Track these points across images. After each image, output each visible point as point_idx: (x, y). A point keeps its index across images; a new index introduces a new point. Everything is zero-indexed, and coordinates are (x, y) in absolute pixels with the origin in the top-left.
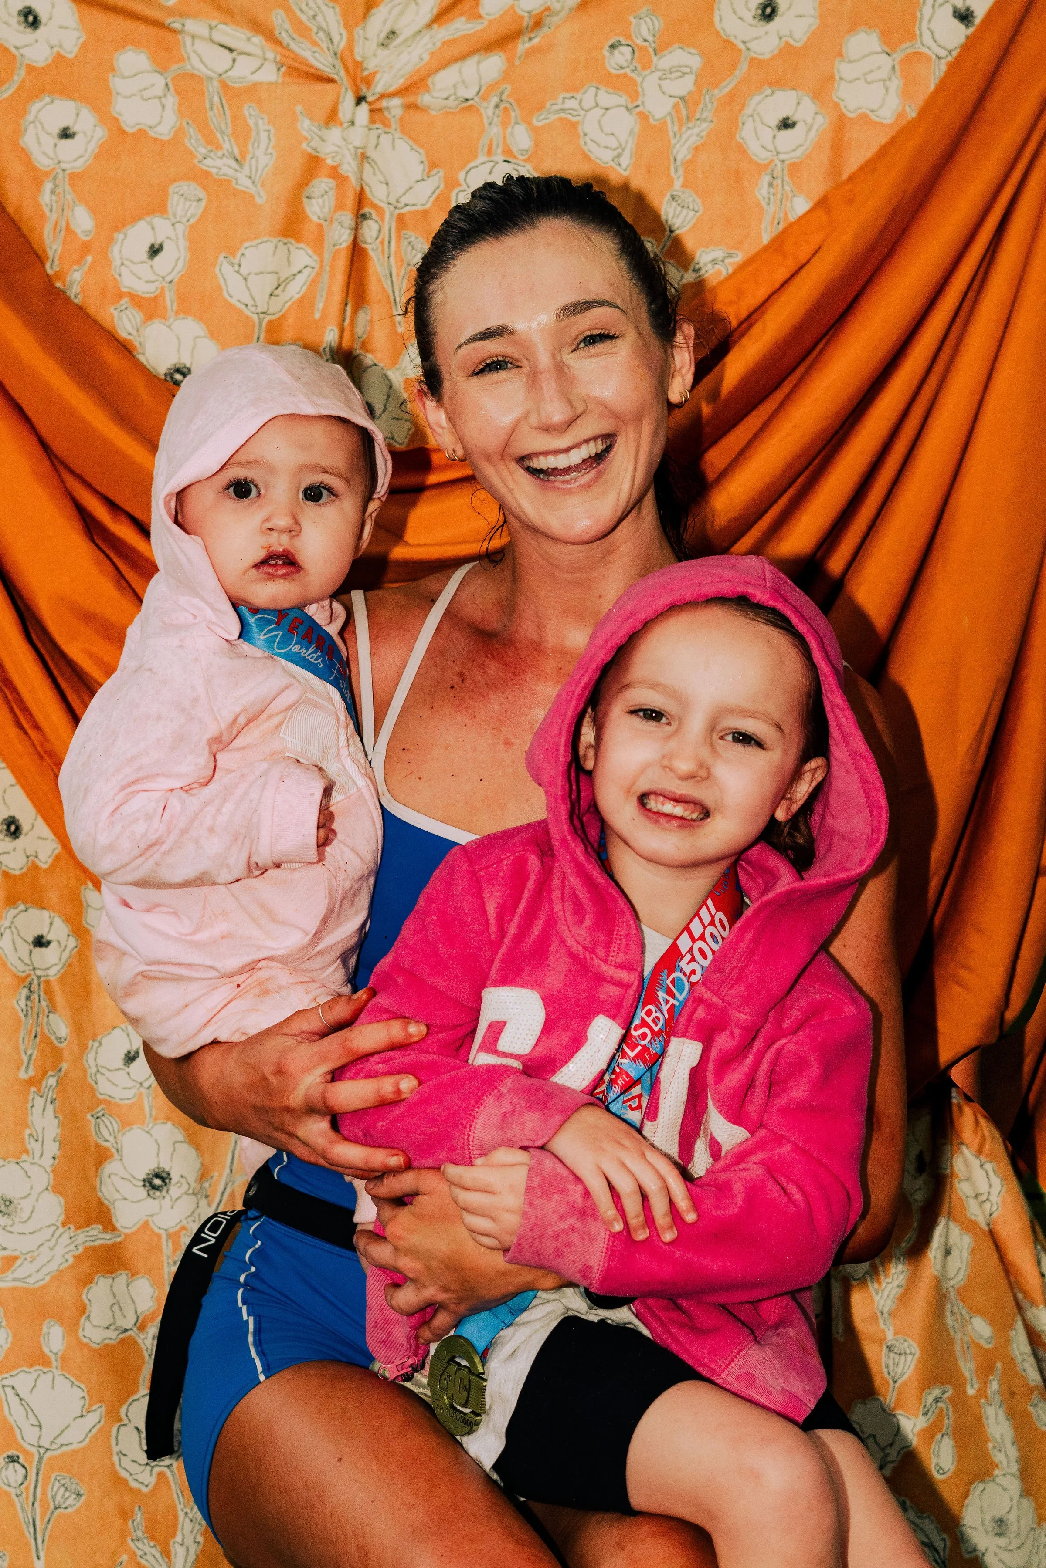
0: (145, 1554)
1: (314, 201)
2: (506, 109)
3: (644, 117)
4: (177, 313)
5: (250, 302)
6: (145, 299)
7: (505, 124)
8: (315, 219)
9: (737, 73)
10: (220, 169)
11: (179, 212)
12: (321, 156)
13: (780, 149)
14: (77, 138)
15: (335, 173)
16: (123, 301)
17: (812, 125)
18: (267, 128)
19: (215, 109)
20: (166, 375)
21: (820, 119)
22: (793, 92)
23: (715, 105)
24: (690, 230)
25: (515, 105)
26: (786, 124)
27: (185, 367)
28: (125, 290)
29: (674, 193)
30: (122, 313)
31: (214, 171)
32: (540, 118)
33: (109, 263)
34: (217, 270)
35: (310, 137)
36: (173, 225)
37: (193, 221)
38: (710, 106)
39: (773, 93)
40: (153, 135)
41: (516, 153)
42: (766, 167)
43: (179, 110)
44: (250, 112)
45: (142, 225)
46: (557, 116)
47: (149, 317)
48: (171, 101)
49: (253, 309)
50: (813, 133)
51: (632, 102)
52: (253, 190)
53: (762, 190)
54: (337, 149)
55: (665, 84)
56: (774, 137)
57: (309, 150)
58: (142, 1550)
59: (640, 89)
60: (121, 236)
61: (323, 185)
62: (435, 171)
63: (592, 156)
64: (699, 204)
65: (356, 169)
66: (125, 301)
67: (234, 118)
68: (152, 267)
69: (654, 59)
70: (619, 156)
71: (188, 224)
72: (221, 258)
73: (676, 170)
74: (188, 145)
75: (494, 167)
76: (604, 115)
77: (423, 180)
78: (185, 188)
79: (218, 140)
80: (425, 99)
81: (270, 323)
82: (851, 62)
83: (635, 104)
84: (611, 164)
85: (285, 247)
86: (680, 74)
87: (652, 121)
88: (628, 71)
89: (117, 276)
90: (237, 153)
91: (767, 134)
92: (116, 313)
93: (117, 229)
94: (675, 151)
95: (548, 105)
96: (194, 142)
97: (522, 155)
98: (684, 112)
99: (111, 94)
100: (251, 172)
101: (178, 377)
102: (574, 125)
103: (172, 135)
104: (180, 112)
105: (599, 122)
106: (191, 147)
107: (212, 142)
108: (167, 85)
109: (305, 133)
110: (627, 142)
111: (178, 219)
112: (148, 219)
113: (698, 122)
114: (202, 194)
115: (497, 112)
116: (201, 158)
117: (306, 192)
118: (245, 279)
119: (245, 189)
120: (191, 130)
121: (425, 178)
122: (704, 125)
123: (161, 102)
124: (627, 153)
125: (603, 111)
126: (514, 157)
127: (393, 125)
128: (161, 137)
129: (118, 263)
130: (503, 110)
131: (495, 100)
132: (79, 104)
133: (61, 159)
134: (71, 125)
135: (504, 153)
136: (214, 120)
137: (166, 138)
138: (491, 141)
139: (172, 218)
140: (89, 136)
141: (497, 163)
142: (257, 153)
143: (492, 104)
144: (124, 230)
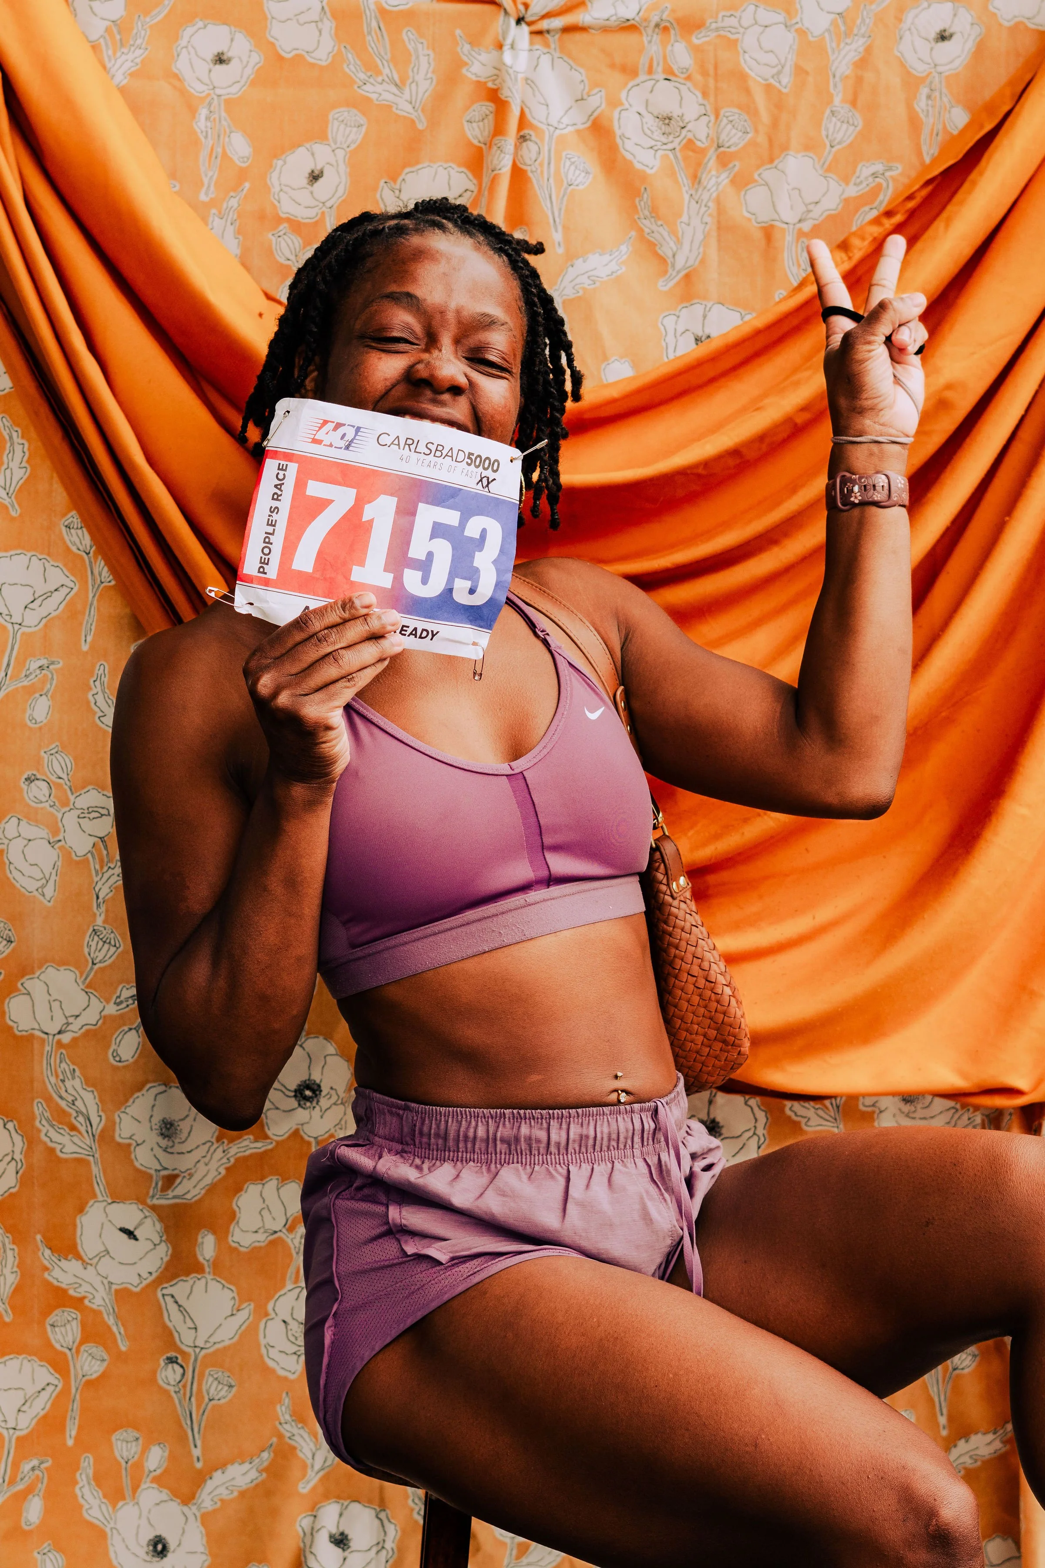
1: (474, 125)
2: (666, 29)
3: (802, 33)
6: (304, 224)
7: (665, 43)
8: (475, 142)
10: (381, 94)
11: (340, 138)
13: (937, 61)
14: (233, 62)
15: (495, 96)
16: (281, 227)
17: (969, 35)
18: (427, 52)
19: (373, 33)
21: (977, 30)
22: (950, 3)
23: (873, 20)
24: (851, 145)
25: (675, 25)
26: (943, 36)
28: (284, 216)
29: (834, 109)
30: (282, 239)
31: (374, 96)
32: (700, 36)
33: (268, 189)
34: (378, 195)
35: (470, 62)
36: (333, 151)
37: (353, 146)
38: (867, 21)
39: (930, 5)
40: (311, 60)
41: (676, 72)
42: (924, 79)
43: (336, 34)
44: (408, 36)
45: (301, 150)
46: (717, 34)
47: (308, 243)
48: (328, 25)
50: (970, 44)
51: (791, 19)
52: (413, 115)
53: (921, 103)
54: (496, 72)
56: (932, 49)
57: (470, 75)
59: (798, 7)
60: (280, 163)
61: (483, 109)
62: (596, 90)
63: (752, 74)
64: (858, 119)
66: (285, 227)
67: (393, 44)
68: (312, 192)
70: (779, 73)
71: (348, 150)
72: (382, 183)
73: (836, 86)
74: (347, 70)
75: (655, 85)
76: (762, 33)
77: (582, 99)
78: (346, 114)
79: (377, 65)
80: (583, 17)
83: (794, 21)
84: (772, 81)
85: (446, 171)
87: (810, 38)
89: (276, 203)
90: (396, 77)
91: (924, 46)
92: (273, 239)
93: (276, 156)
94: (834, 68)
95: (708, 24)
96: (353, 68)
97: (682, 72)
98: (842, 28)
99: (266, 18)
100: (411, 97)
102: (734, 43)
103: (330, 60)
104: (337, 37)
105: (758, 40)
106: (350, 73)
107: (371, 68)
108: (323, 7)
109: (463, 56)
110: (786, 59)
111: (338, 145)
112: (308, 145)
113: (856, 38)
114: (362, 120)
115: (657, 30)
116: (361, 83)
117: (467, 116)
119: (405, 114)
120: (350, 56)
121: (585, 97)
122: (862, 41)
123: (317, 26)
124: (787, 70)
125: (762, 28)
126: (676, 76)
127: (553, 46)
128: (319, 62)
129: (277, 189)
130: (663, 28)
131: (655, 19)
132: (233, 29)
133: (216, 85)
134: (225, 50)
135: (664, 71)
136: (373, 45)
137: (324, 63)
138: (651, 60)
139: (332, 144)
140: (245, 63)
141: (658, 81)
142: (417, 78)
143: (653, 24)
144: (283, 157)
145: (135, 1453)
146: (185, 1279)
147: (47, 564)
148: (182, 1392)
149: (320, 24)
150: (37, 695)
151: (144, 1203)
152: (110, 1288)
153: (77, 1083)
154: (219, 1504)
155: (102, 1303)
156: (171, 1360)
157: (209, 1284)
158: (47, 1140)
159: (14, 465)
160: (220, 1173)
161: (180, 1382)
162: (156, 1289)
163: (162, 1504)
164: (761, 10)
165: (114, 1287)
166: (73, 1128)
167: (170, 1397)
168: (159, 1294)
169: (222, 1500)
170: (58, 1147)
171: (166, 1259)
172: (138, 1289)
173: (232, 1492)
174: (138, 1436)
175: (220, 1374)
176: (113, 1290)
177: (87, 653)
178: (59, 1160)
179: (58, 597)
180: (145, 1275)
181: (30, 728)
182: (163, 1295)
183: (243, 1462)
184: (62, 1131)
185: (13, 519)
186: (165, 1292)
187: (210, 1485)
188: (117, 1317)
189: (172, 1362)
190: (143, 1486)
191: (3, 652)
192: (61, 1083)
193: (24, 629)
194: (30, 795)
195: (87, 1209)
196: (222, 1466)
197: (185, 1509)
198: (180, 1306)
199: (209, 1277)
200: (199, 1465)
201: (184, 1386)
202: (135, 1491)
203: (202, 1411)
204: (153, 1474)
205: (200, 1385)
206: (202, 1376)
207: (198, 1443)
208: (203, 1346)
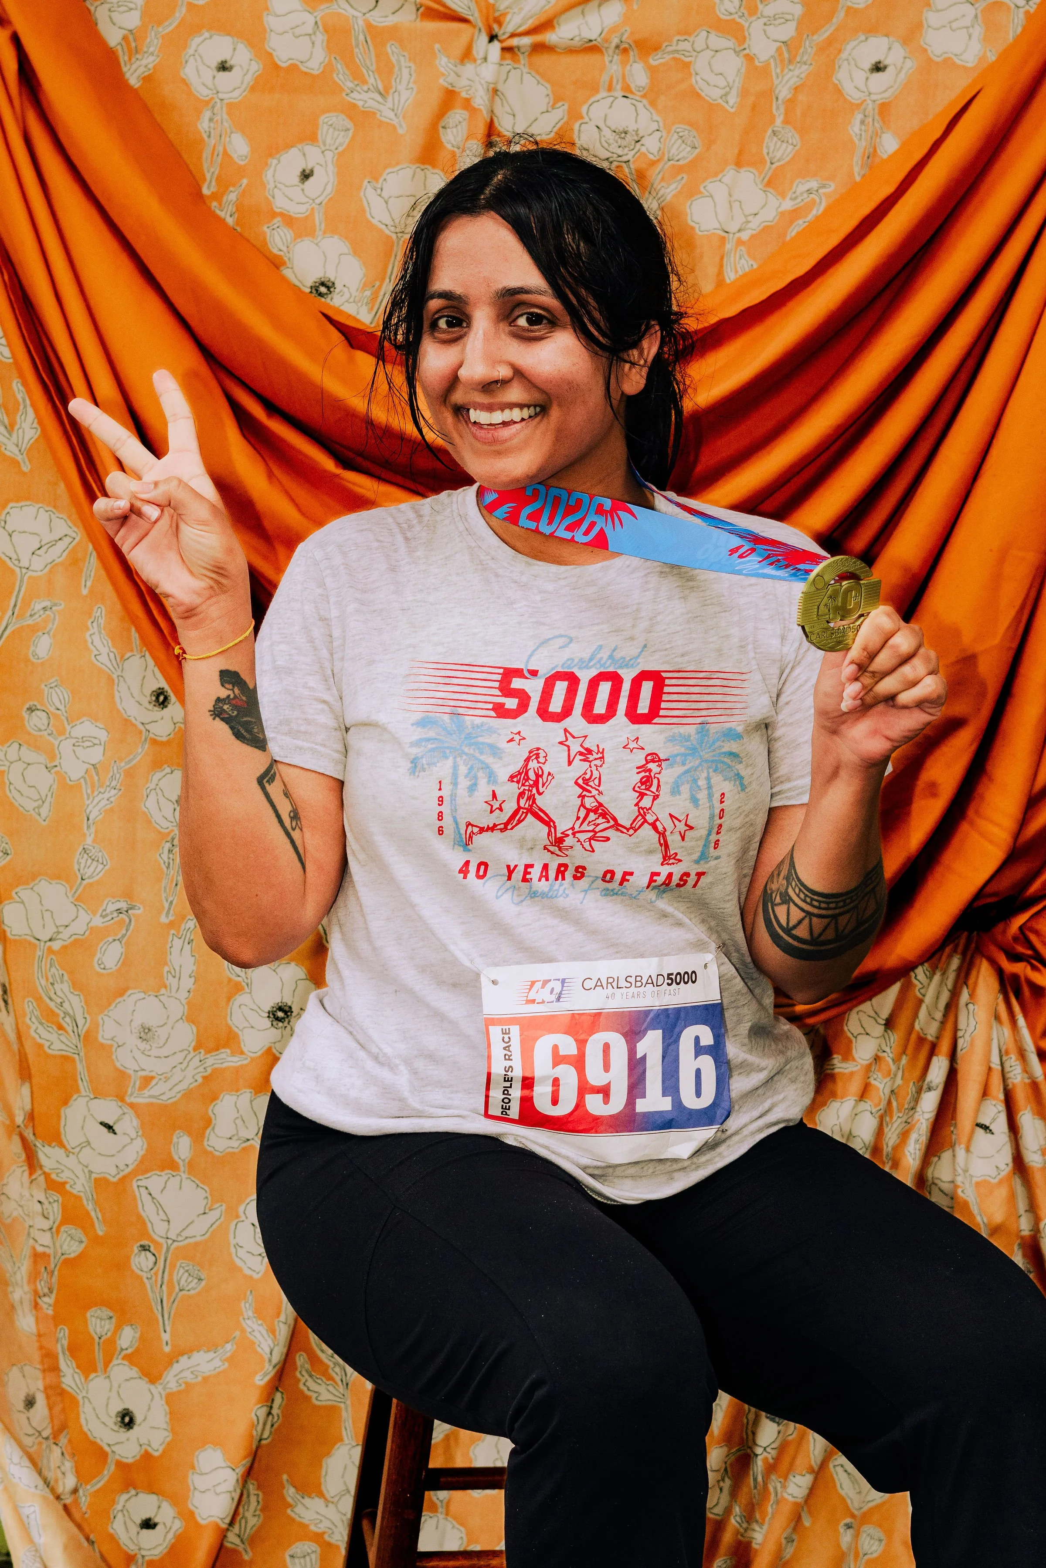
0: (253, 1331)
1: (449, 131)
2: (625, 50)
3: (750, 58)
4: (325, 233)
5: (389, 222)
6: (296, 218)
7: (624, 63)
8: (449, 146)
9: (834, 20)
10: (366, 101)
11: (329, 141)
12: (457, 90)
13: (872, 91)
14: (234, 70)
15: (467, 104)
16: (275, 221)
17: (902, 68)
18: (408, 64)
19: (361, 47)
20: (311, 287)
21: (909, 63)
22: (886, 38)
23: (814, 49)
24: (789, 162)
25: (633, 46)
26: (878, 68)
27: (330, 281)
28: (278, 210)
29: (775, 129)
30: (275, 232)
31: (360, 103)
32: (656, 58)
33: (264, 185)
34: (362, 194)
35: (445, 72)
36: (323, 152)
37: (341, 149)
38: (809, 50)
39: (867, 39)
40: (304, 69)
41: (633, 90)
42: (858, 106)
43: (328, 47)
44: (392, 49)
45: (294, 151)
46: (671, 56)
47: (299, 236)
48: (320, 38)
49: (393, 229)
50: (902, 75)
51: (740, 45)
52: (395, 122)
53: (855, 128)
54: (470, 83)
55: (770, 29)
56: (867, 79)
57: (446, 85)
58: (252, 1328)
59: (746, 34)
60: (275, 162)
61: (458, 116)
62: (560, 104)
63: (703, 94)
64: (796, 139)
65: (487, 102)
66: (277, 221)
67: (378, 56)
68: (303, 190)
69: (760, 6)
70: (726, 94)
71: (336, 152)
72: (365, 183)
73: (778, 108)
74: (337, 80)
75: (614, 101)
76: (713, 57)
77: (547, 111)
78: (334, 119)
79: (363, 75)
80: (550, 37)
82: (938, 11)
83: (742, 47)
84: (720, 101)
85: (422, 173)
86: (783, 20)
87: (757, 63)
88: (736, 17)
89: (271, 199)
90: (381, 87)
91: (860, 76)
92: (268, 231)
93: (271, 155)
94: (777, 91)
95: (664, 47)
96: (342, 77)
97: (639, 91)
98: (786, 55)
99: (265, 30)
100: (394, 105)
101: (324, 289)
102: (687, 65)
103: (321, 70)
104: (329, 47)
105: (709, 63)
106: (340, 82)
107: (358, 77)
108: (316, 23)
109: (442, 70)
110: (734, 81)
111: (327, 147)
112: (300, 146)
113: (799, 65)
114: (348, 124)
115: (617, 51)
116: (349, 91)
117: (442, 124)
118: (386, 202)
119: (388, 121)
120: (339, 66)
121: (550, 109)
122: (804, 67)
123: (310, 39)
124: (734, 92)
125: (713, 53)
126: (632, 93)
127: (522, 62)
128: (312, 72)
129: (272, 185)
130: (623, 50)
131: (615, 41)
132: (236, 39)
133: (220, 90)
134: (228, 59)
135: (623, 89)
136: (360, 56)
137: (316, 72)
138: (612, 78)
139: (322, 146)
140: (245, 71)
141: (616, 98)
142: (399, 88)
143: (613, 45)
144: (278, 156)
145: (108, 1330)
146: (159, 1173)
147: (53, 516)
148: (154, 1278)
149: (313, 37)
150: (40, 633)
151: (122, 1100)
152: (90, 1177)
153: (66, 987)
154: (183, 1386)
155: (82, 1189)
156: (144, 1248)
157: (183, 1183)
158: (37, 1037)
159: (26, 425)
160: (196, 1081)
161: (152, 1269)
162: (132, 1180)
163: (132, 1381)
164: (712, 36)
165: (94, 1176)
166: (60, 1027)
167: (143, 1284)
168: (135, 1185)
169: (186, 1383)
170: (47, 1044)
171: (142, 1153)
172: (115, 1180)
173: (197, 1377)
174: (111, 1314)
175: (191, 1267)
176: (93, 1178)
177: (86, 596)
178: (48, 1056)
179: (61, 545)
180: (122, 1167)
181: (33, 663)
182: (138, 1186)
183: (208, 1351)
184: (50, 1029)
185: (24, 474)
186: (140, 1183)
187: (176, 1368)
188: (96, 1203)
189: (145, 1250)
190: (115, 1362)
191: (11, 593)
192: (51, 987)
193: (30, 573)
194: (32, 724)
195: (71, 1102)
196: (187, 1351)
197: (152, 1387)
198: (153, 1198)
199: (184, 1176)
200: (167, 1349)
201: (156, 1274)
202: (106, 1365)
203: (172, 1300)
204: (125, 1352)
205: (171, 1275)
206: (173, 1266)
207: (168, 1329)
208: (175, 1238)
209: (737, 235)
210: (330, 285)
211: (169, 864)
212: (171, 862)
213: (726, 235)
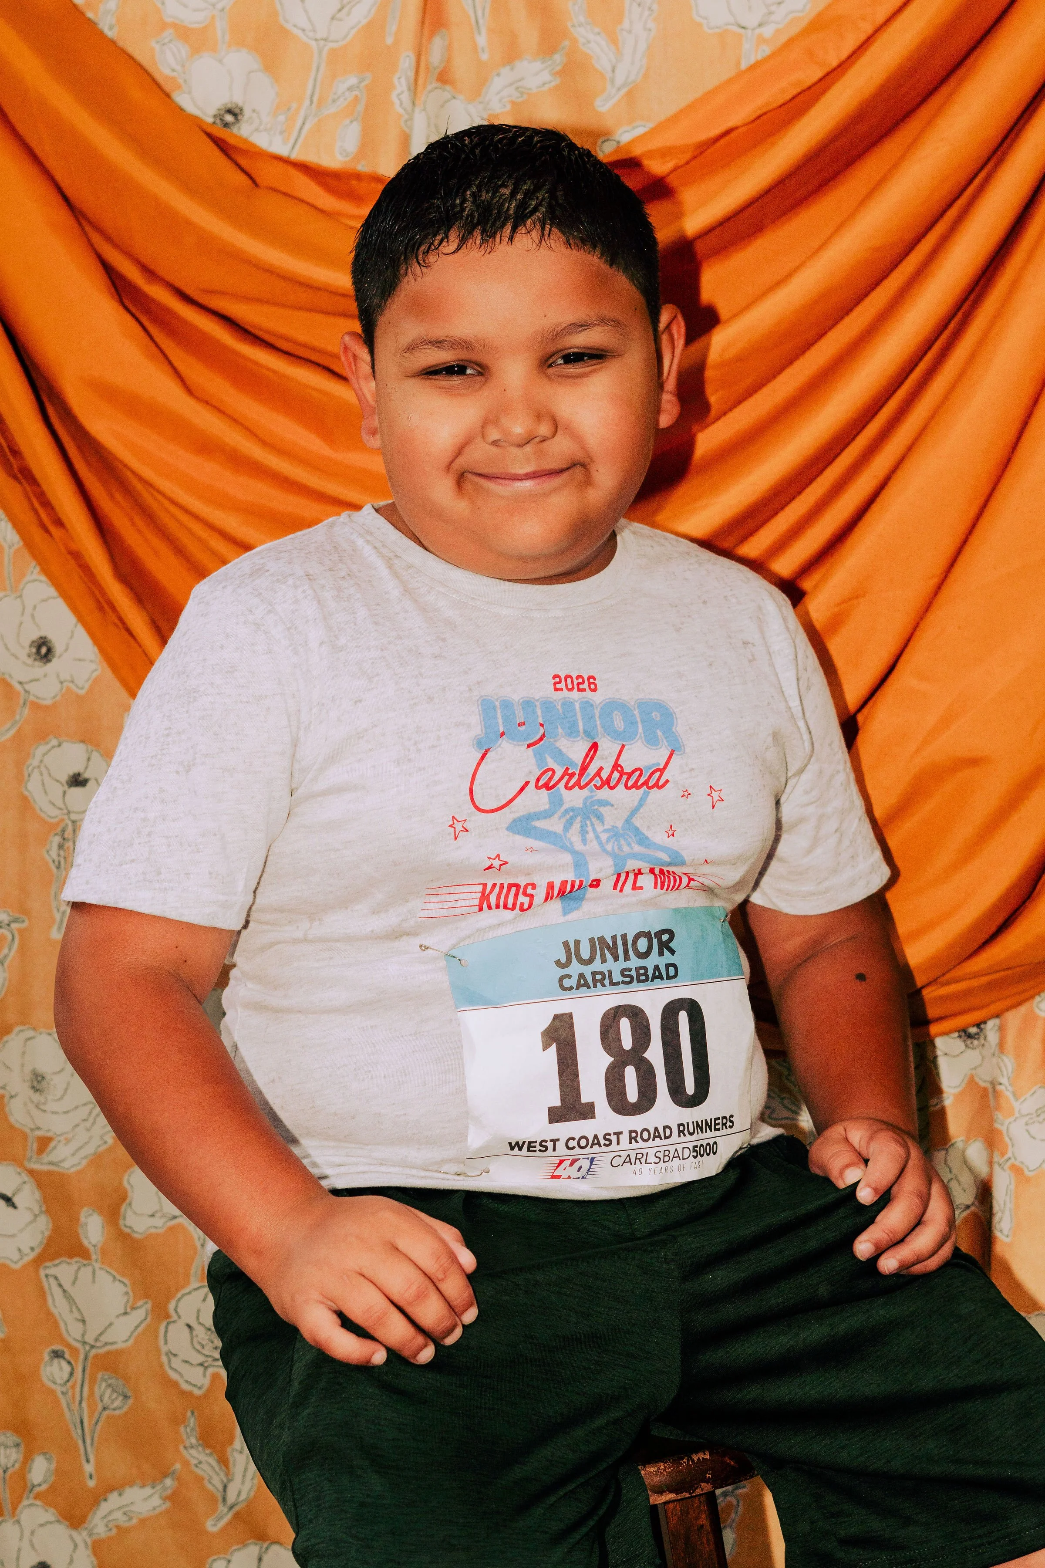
0: (200, 1462)
4: (229, 45)
5: (309, 27)
6: (192, 30)
16: (166, 33)
20: (215, 116)
27: (237, 106)
28: (168, 20)
30: (165, 47)
47: (196, 51)
49: (312, 35)
58: (198, 1459)
66: (166, 30)
81: (333, 52)
92: (156, 47)
101: (229, 118)
145: (16, 1461)
146: (68, 1260)
148: (70, 1394)
151: (22, 1166)
154: (114, 1531)
156: (57, 1355)
157: (96, 1273)
160: (106, 1142)
161: (68, 1381)
162: (38, 1268)
163: (49, 1526)
167: (56, 1401)
168: (42, 1273)
169: (118, 1527)
171: (47, 1233)
172: (18, 1267)
173: (130, 1519)
174: (19, 1441)
175: (114, 1380)
180: (26, 1250)
182: (47, 1276)
183: (144, 1486)
186: (48, 1271)
187: (104, 1507)
189: (58, 1357)
190: (26, 1501)
196: (118, 1487)
197: (74, 1534)
198: (64, 1291)
199: (97, 1265)
200: (91, 1484)
201: (73, 1387)
202: (15, 1507)
203: (94, 1420)
204: (37, 1489)
205: (91, 1390)
206: (93, 1381)
207: (92, 1458)
208: (92, 1342)
209: (758, 31)
210: (237, 111)
211: (59, 862)
212: (62, 861)
213: (743, 30)
